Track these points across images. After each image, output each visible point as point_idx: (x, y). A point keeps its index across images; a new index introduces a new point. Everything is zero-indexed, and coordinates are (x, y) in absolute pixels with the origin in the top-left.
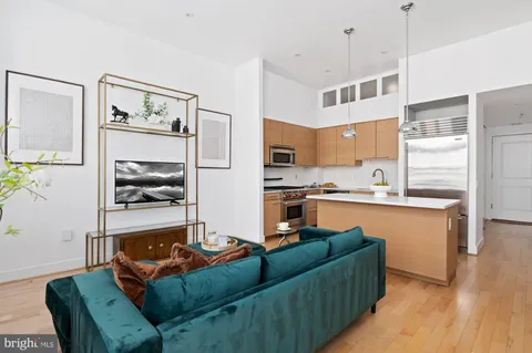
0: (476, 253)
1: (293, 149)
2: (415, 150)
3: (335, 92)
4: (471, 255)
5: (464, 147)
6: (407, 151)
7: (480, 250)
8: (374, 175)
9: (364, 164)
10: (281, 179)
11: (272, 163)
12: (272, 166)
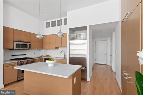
0: (89, 81)
1: (30, 43)
2: (72, 44)
3: (49, 22)
4: (88, 81)
5: (86, 44)
6: (69, 44)
7: (91, 80)
8: (61, 53)
9: (59, 49)
10: (25, 54)
11: (15, 48)
12: (15, 50)
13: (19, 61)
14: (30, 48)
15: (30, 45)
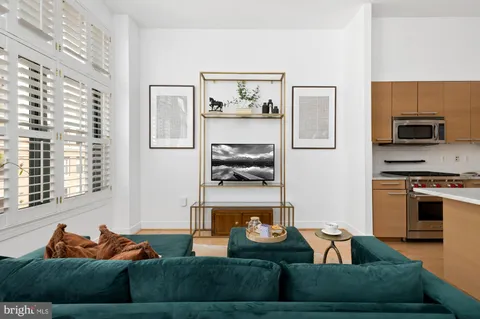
1: (442, 118)
10: (423, 161)
11: (396, 140)
12: (396, 144)
13: (412, 178)
14: (442, 136)
15: (442, 125)
